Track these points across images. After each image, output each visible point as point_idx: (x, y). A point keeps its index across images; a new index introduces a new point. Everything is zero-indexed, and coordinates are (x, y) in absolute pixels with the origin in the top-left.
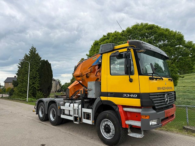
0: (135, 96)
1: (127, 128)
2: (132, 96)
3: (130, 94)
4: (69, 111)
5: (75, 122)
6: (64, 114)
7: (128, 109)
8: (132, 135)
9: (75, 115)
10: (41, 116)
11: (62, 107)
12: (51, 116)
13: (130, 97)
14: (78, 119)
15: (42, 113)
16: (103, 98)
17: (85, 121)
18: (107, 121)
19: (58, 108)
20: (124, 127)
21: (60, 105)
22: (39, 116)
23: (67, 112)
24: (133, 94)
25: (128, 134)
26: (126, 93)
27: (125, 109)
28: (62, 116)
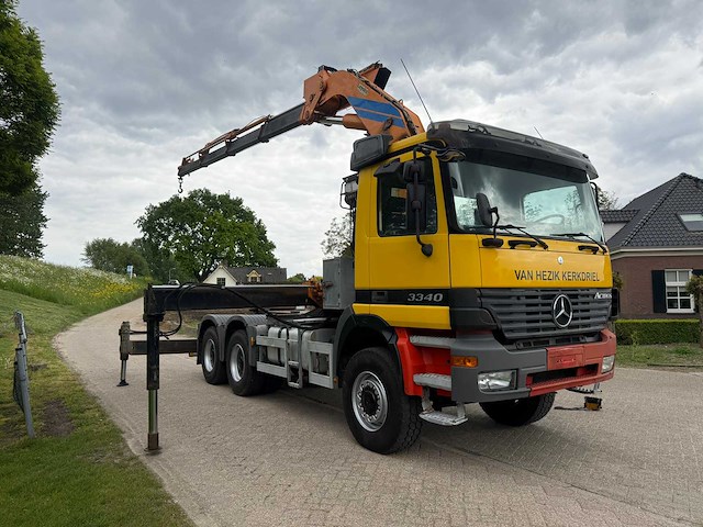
0: (438, 297)
1: (420, 398)
2: (430, 299)
3: (426, 292)
4: (279, 349)
5: (291, 384)
6: (266, 360)
7: (421, 338)
8: (429, 416)
9: (291, 362)
10: (209, 367)
11: (260, 341)
12: (234, 369)
13: (425, 303)
14: (300, 374)
15: (212, 361)
16: (360, 308)
17: (315, 379)
18: (370, 377)
19: (251, 344)
20: (411, 393)
21: (255, 333)
22: (204, 367)
23: (272, 356)
24: (434, 291)
25: (421, 416)
26: (416, 291)
27: (415, 340)
28: (262, 367)
